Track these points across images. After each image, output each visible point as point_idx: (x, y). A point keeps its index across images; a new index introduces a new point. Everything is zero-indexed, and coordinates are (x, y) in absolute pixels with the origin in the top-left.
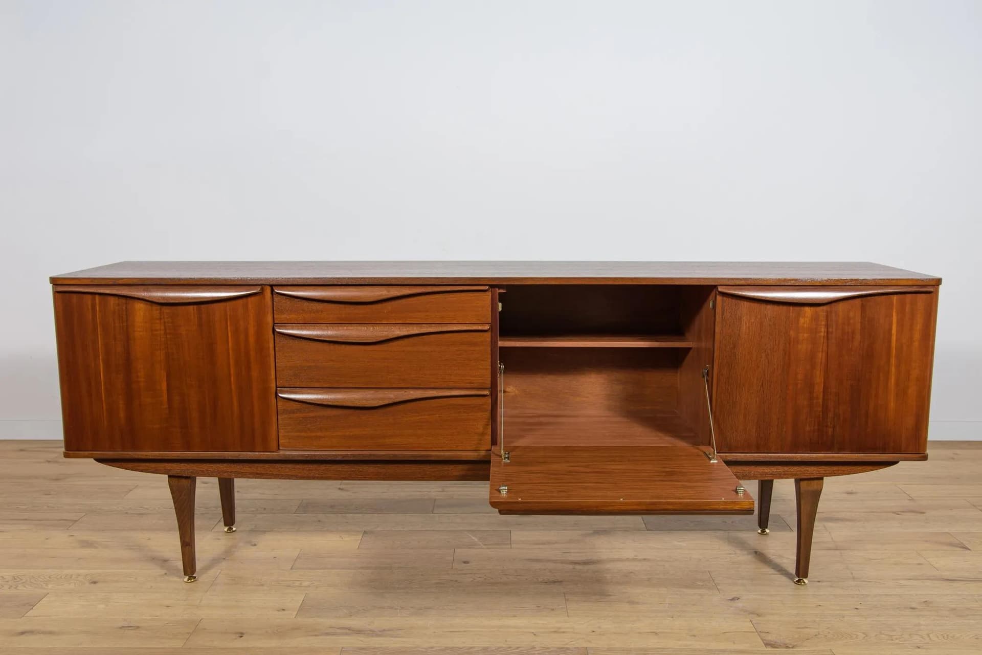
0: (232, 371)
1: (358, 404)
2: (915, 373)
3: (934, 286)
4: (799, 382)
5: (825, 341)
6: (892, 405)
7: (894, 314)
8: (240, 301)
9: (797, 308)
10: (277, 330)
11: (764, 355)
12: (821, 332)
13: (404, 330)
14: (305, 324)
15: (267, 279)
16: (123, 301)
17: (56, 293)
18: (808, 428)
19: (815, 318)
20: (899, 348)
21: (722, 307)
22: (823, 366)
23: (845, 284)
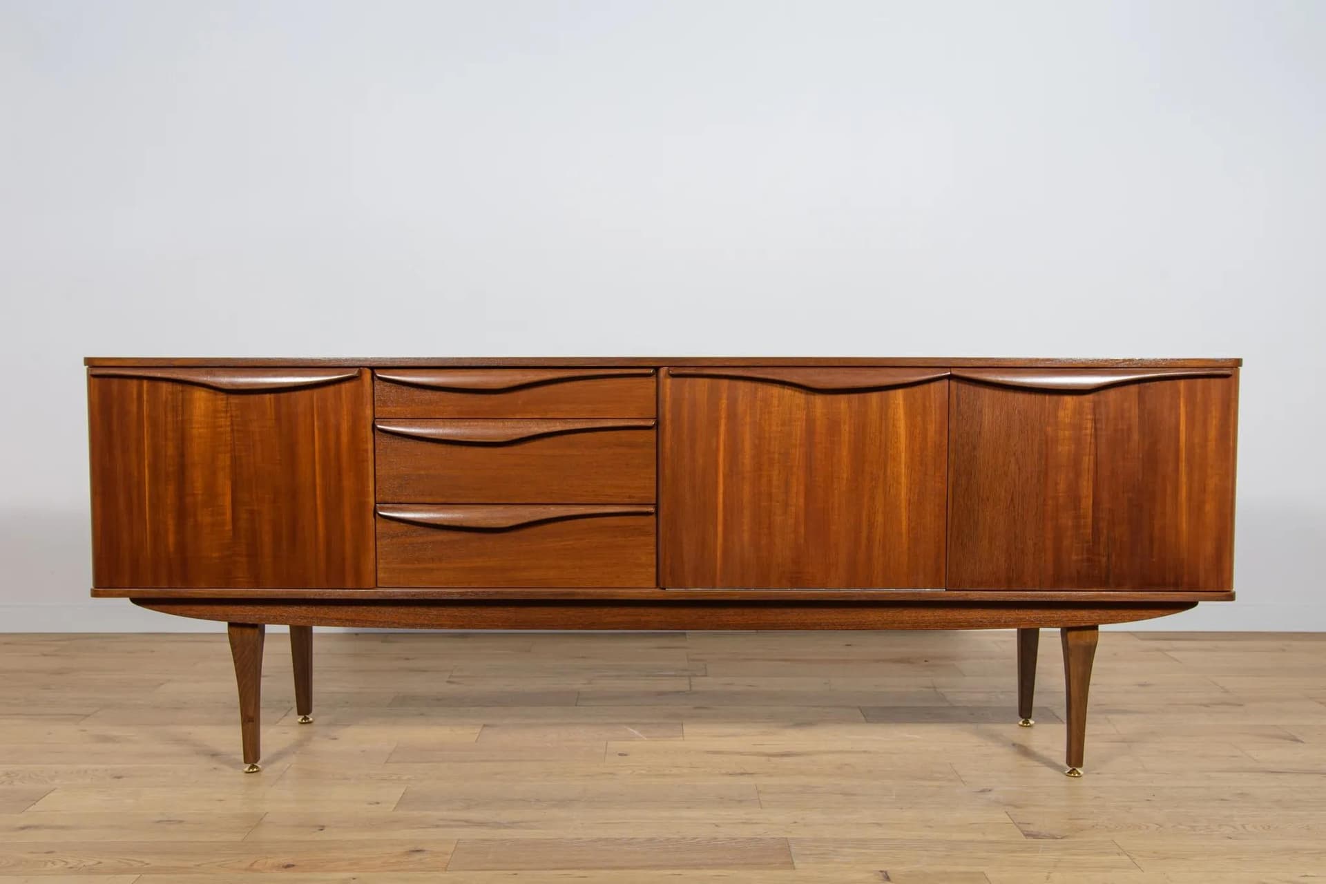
0: (318, 480)
1: (483, 524)
2: (1212, 483)
3: (1232, 367)
4: (1060, 494)
5: (1093, 441)
6: (1184, 526)
7: (1182, 405)
8: (331, 389)
9: (1055, 398)
10: (379, 426)
11: (1013, 460)
12: (1086, 429)
13: (545, 425)
14: (414, 419)
15: (366, 360)
16: (179, 387)
17: (92, 376)
18: (1074, 557)
19: (1079, 411)
20: (1190, 449)
21: (957, 395)
22: (1092, 473)
23: (1115, 366)
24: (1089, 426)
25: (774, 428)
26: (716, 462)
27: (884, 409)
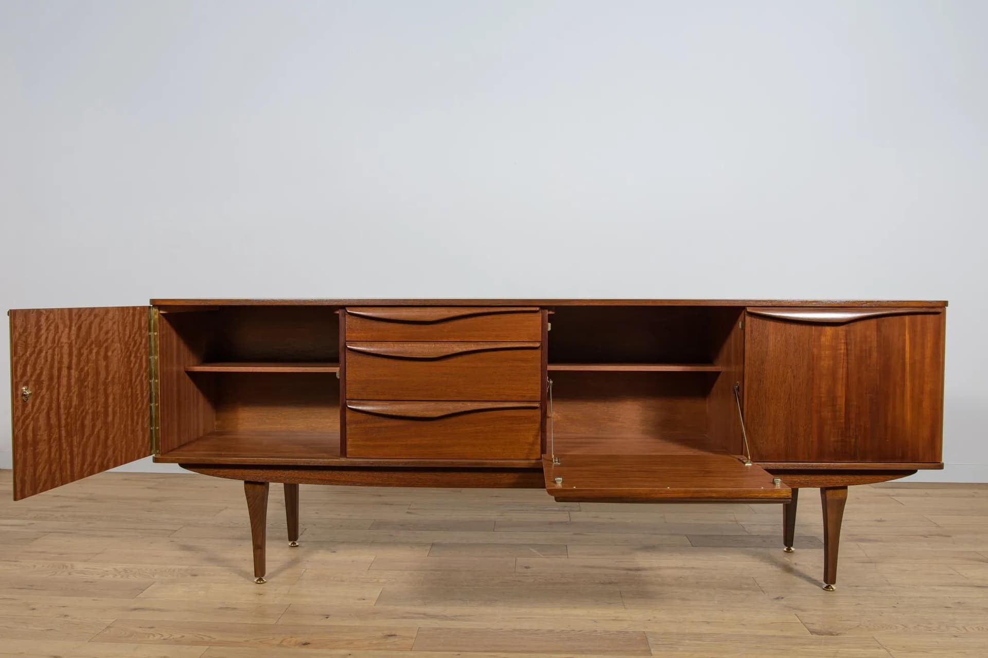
1: (420, 415)
2: (928, 387)
3: (941, 307)
4: (823, 395)
5: (845, 358)
6: (908, 417)
7: (907, 333)
9: (819, 328)
10: (349, 347)
11: (789, 371)
13: (463, 347)
14: (373, 342)
15: (340, 301)
18: (832, 439)
19: (835, 337)
20: (913, 364)
21: (751, 326)
22: (844, 381)
23: (861, 306)
24: (843, 347)
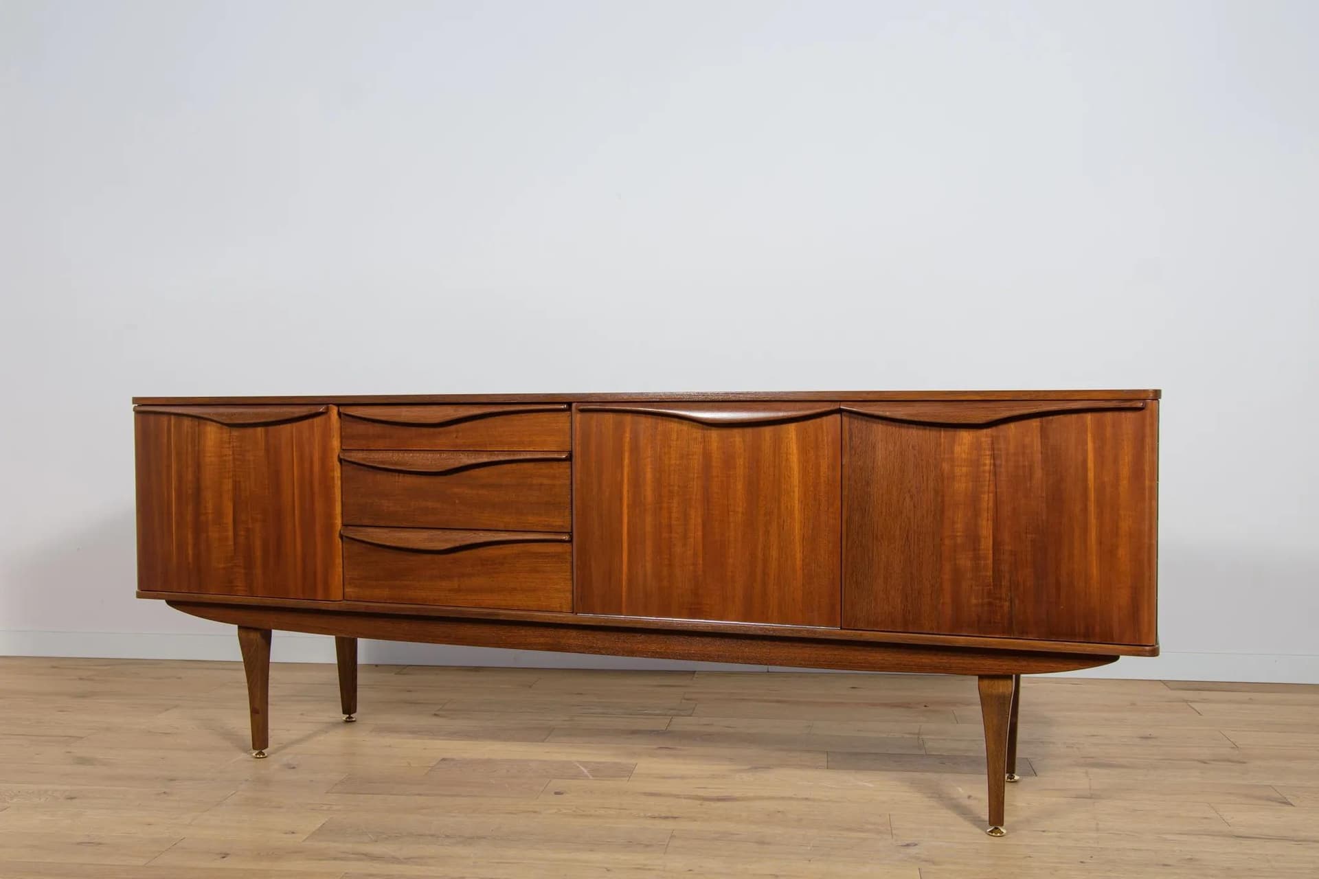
0: (297, 503)
1: (424, 547)
3: (1149, 399)
4: (958, 534)
5: (992, 478)
7: (1089, 441)
8: (306, 423)
9: (950, 433)
10: (342, 457)
11: (907, 497)
16: (194, 422)
18: (974, 601)
19: (977, 446)
20: (1100, 489)
21: (850, 429)
22: (991, 513)
23: (1015, 399)
24: (988, 462)
25: (673, 462)
26: (621, 492)
27: (777, 443)
